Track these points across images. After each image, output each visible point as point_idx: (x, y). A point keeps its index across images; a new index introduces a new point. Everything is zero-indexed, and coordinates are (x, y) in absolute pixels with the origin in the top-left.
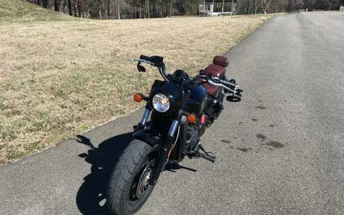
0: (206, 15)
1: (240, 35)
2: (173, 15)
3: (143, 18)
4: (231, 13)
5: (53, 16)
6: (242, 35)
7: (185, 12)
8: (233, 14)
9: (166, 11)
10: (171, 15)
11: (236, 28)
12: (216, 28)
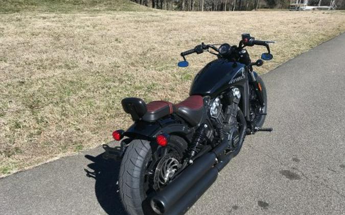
0: (298, 9)
1: (321, 37)
2: (261, 8)
3: (227, 10)
4: (329, 7)
5: (126, 6)
6: (324, 37)
7: (276, 5)
8: (331, 9)
9: (254, 4)
10: (258, 8)
11: (320, 27)
12: (296, 25)
